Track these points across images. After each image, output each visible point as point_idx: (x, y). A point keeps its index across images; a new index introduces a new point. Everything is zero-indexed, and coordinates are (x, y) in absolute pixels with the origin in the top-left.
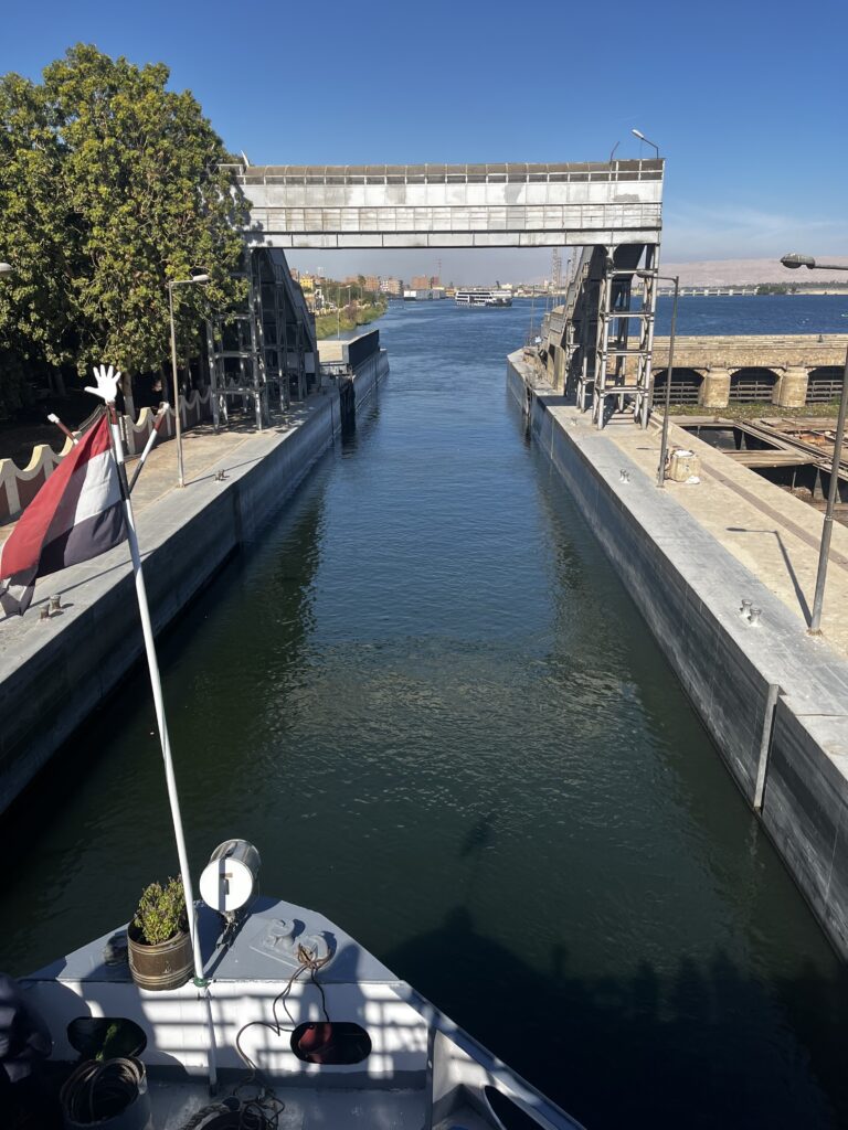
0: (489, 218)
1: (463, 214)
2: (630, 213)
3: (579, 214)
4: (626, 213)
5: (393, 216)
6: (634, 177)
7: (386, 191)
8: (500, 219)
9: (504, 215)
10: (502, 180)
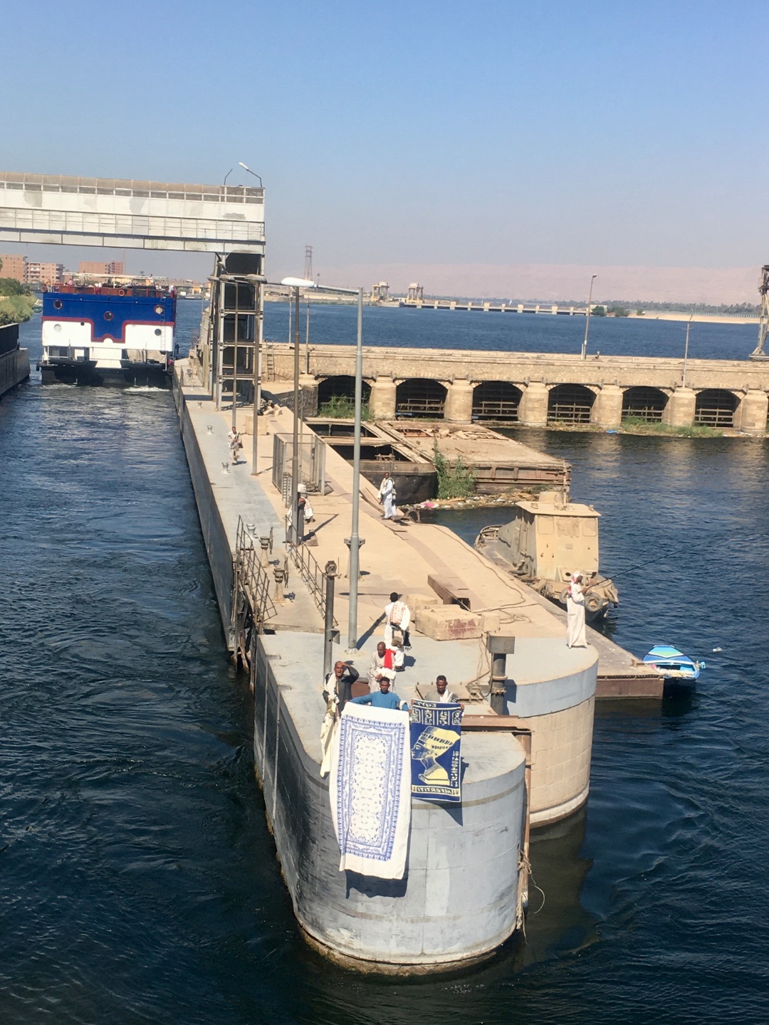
0: (116, 224)
1: (95, 219)
2: (238, 228)
3: (195, 226)
4: (234, 228)
5: (30, 217)
6: (241, 201)
7: (24, 195)
8: (126, 226)
9: (130, 222)
10: (127, 194)
